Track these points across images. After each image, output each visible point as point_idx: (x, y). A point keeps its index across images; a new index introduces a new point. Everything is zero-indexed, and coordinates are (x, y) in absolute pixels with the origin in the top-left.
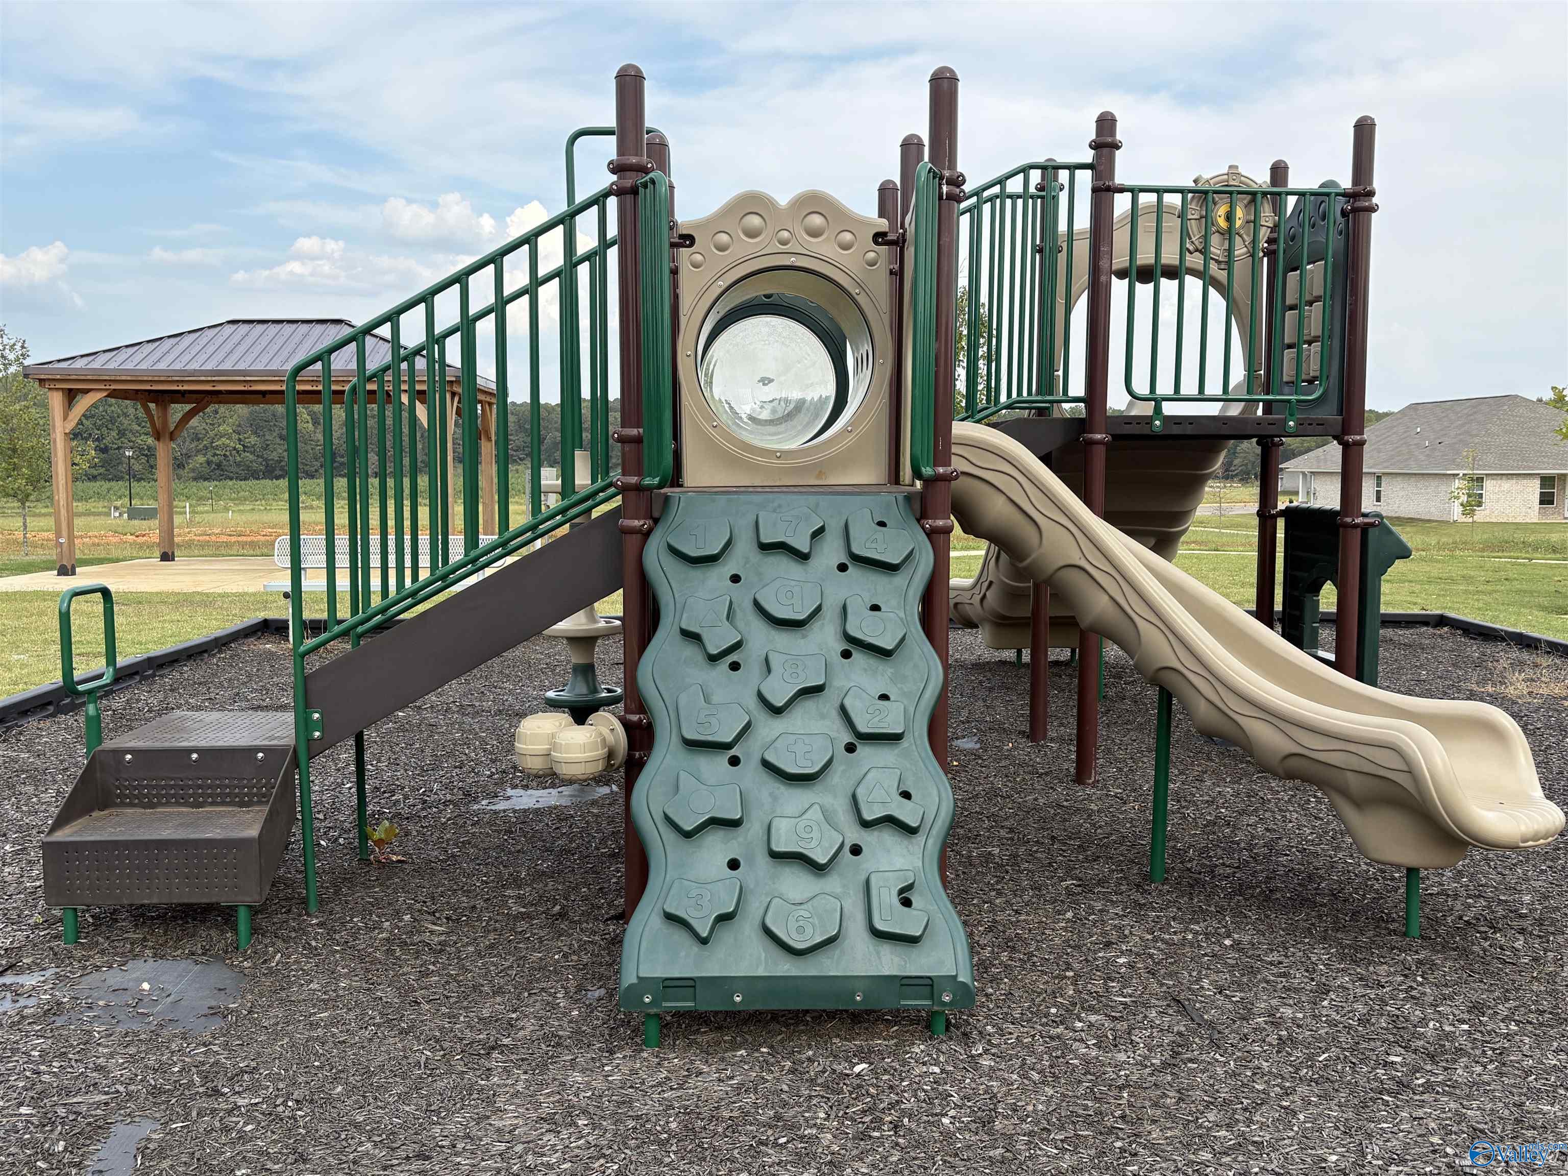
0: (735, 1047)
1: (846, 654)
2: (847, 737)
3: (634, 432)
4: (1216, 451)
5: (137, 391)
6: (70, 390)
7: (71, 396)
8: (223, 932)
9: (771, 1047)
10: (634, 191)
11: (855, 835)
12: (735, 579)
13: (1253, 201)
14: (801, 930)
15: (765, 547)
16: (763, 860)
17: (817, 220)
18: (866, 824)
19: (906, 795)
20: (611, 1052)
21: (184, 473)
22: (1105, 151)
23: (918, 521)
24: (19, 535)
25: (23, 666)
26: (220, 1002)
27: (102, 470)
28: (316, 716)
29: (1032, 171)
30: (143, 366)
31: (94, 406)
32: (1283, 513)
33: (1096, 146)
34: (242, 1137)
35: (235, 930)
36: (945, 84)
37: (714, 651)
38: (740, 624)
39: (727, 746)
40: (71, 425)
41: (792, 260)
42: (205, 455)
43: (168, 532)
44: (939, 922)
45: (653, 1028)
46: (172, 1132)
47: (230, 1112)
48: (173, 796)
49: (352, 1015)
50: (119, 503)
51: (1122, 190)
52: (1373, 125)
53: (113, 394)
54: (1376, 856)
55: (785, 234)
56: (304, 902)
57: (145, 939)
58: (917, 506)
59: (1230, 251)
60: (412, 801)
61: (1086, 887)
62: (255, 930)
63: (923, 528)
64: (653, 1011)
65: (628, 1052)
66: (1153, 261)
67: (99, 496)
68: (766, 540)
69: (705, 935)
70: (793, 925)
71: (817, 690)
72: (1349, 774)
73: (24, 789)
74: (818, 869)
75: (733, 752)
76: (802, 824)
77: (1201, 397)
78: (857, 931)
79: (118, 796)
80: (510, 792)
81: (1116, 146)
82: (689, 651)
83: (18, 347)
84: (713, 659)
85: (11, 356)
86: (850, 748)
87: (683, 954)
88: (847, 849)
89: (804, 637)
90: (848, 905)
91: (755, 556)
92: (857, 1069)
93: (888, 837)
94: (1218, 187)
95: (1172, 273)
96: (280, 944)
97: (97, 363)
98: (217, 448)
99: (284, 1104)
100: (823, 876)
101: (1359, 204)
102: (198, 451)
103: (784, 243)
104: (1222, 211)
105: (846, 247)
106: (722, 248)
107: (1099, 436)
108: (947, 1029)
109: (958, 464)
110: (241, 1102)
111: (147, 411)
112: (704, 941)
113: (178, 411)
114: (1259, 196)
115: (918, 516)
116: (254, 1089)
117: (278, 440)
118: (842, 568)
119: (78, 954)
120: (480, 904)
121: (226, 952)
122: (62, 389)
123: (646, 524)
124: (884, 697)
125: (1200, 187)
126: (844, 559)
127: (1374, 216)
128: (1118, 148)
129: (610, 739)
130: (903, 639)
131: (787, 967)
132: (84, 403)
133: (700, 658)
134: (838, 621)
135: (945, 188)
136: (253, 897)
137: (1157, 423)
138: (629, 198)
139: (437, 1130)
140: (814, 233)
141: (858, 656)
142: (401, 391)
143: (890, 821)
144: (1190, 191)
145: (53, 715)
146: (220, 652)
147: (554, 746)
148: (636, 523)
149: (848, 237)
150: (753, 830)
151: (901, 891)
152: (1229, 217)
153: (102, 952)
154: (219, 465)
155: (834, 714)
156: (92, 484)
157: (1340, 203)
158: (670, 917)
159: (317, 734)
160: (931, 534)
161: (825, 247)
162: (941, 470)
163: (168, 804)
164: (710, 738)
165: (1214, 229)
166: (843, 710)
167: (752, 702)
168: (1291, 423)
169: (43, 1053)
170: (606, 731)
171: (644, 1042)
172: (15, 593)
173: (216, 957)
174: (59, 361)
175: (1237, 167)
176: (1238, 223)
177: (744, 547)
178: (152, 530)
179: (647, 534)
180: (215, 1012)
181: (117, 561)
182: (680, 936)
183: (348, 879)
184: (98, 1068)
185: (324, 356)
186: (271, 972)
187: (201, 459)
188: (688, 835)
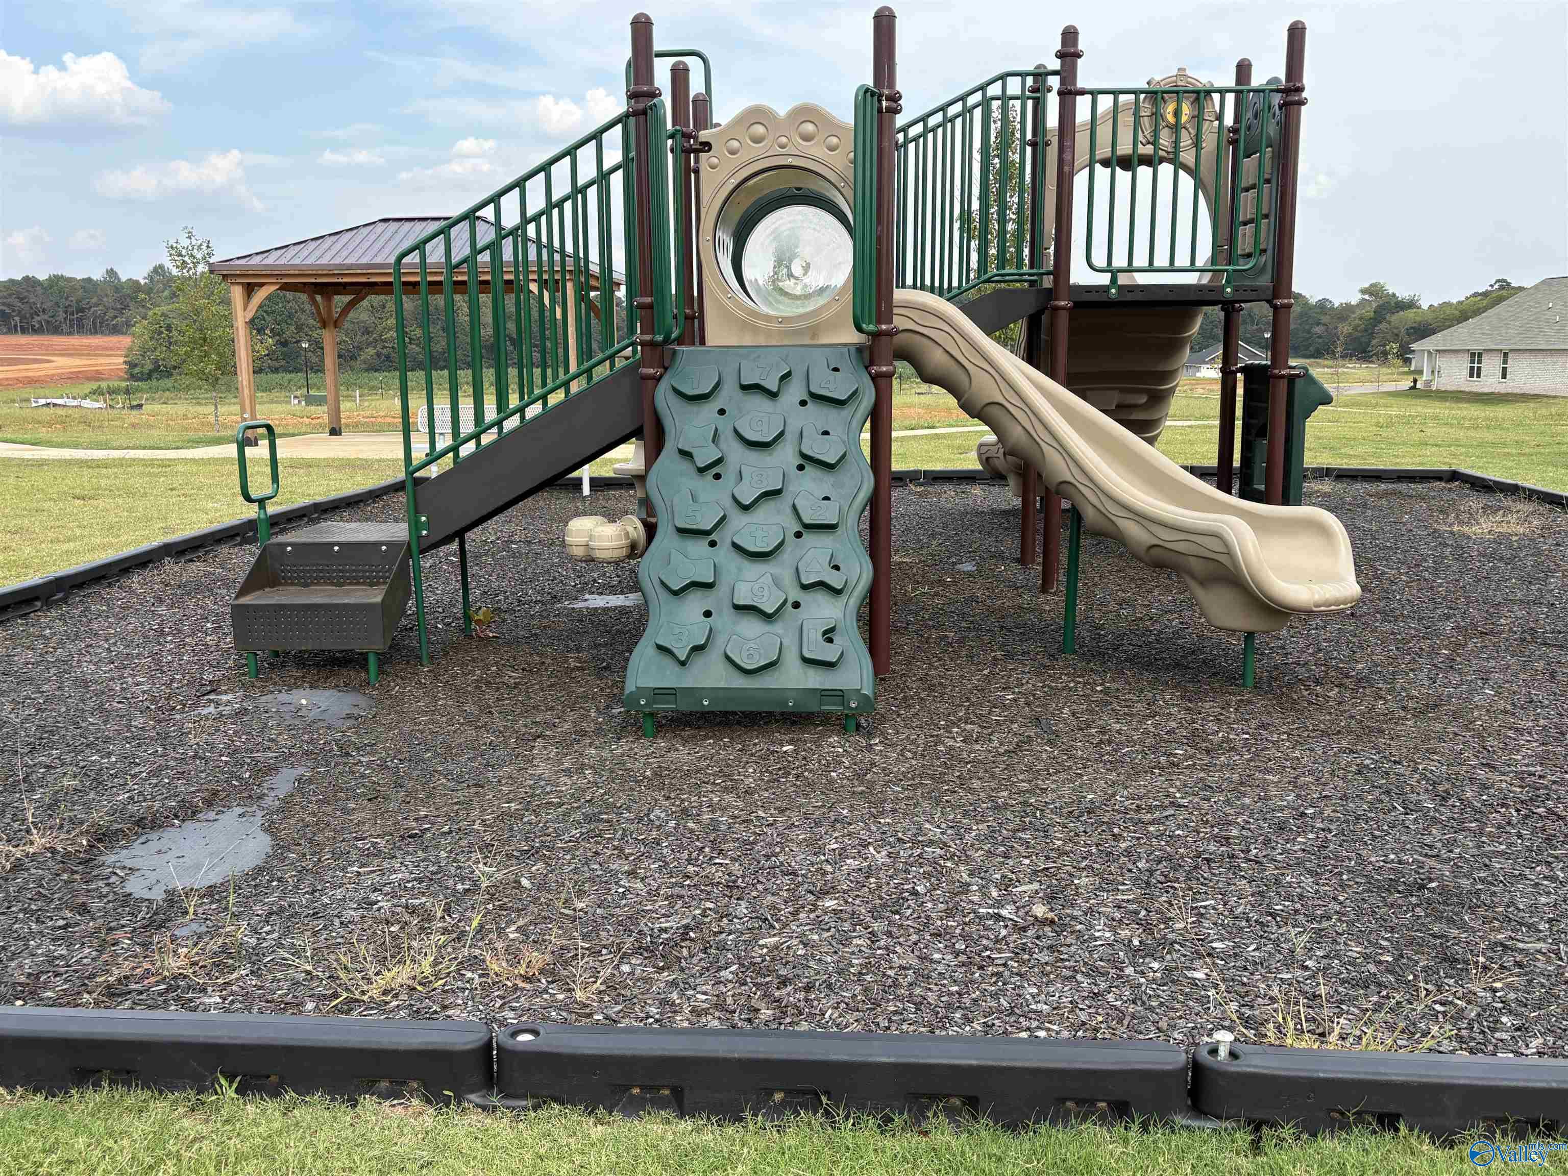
0: (707, 737)
1: (801, 468)
2: (797, 528)
3: (648, 300)
4: (1191, 317)
5: (305, 284)
6: (249, 284)
7: (250, 289)
8: (358, 672)
9: (732, 739)
10: (644, 112)
11: (795, 594)
12: (722, 412)
13: (1197, 99)
14: (750, 656)
15: (745, 388)
16: (728, 611)
17: (810, 127)
18: (805, 587)
19: (837, 568)
20: (619, 739)
21: (357, 364)
22: (1068, 59)
23: (866, 368)
24: (212, 419)
25: (216, 510)
26: (356, 712)
27: (283, 363)
28: (423, 519)
29: (1009, 78)
30: (309, 262)
31: (268, 298)
32: (1242, 370)
33: (1061, 55)
34: (363, 776)
35: (367, 671)
36: (884, 20)
37: (701, 465)
38: (723, 445)
39: (707, 533)
40: (250, 315)
41: (790, 161)
42: (375, 347)
43: (336, 413)
44: (851, 656)
45: (649, 725)
46: (319, 773)
47: (356, 764)
48: (322, 578)
49: (444, 719)
50: (298, 393)
51: (1083, 92)
52: (1304, 28)
53: (285, 287)
54: (1218, 624)
55: (784, 140)
56: (420, 658)
57: (304, 677)
58: (866, 355)
59: (1176, 143)
60: (510, 600)
61: (1009, 656)
62: (381, 671)
63: (870, 374)
64: (647, 710)
65: (631, 739)
66: (1131, 152)
67: (282, 387)
68: (745, 382)
69: (683, 658)
70: (744, 655)
71: (778, 492)
72: (1191, 559)
73: (219, 591)
74: (768, 617)
75: (713, 537)
76: (756, 586)
77: (1172, 268)
78: (791, 660)
79: (283, 578)
80: (587, 596)
81: (1078, 55)
82: (684, 466)
83: (204, 247)
84: (702, 470)
85: (199, 256)
86: (798, 535)
87: (668, 672)
88: (789, 604)
89: (770, 455)
90: (786, 642)
91: (739, 393)
92: (785, 749)
93: (820, 598)
94: (1167, 88)
95: (1147, 161)
96: (399, 681)
97: (270, 260)
98: (385, 341)
99: (392, 761)
100: (770, 622)
101: (1290, 98)
102: (368, 345)
103: (782, 147)
104: (1171, 108)
105: (832, 149)
106: (733, 152)
107: (1063, 303)
108: (857, 729)
109: (899, 322)
110: (362, 759)
111: (314, 301)
112: (683, 664)
113: (341, 300)
114: (1202, 95)
115: (867, 364)
116: (372, 753)
117: (441, 332)
118: (803, 403)
119: (258, 684)
120: (549, 661)
121: (361, 686)
122: (242, 283)
123: (660, 371)
124: (827, 498)
125: (1152, 87)
126: (805, 397)
127: (1303, 108)
128: (1080, 56)
129: (633, 534)
130: (844, 456)
131: (740, 682)
132: (260, 295)
133: (693, 471)
134: (796, 443)
135: (884, 103)
136: (379, 645)
137: (1113, 291)
138: (642, 118)
139: (491, 774)
140: (807, 138)
141: (809, 469)
142: (529, 281)
143: (821, 585)
144: (1142, 92)
145: (240, 544)
146: (374, 502)
147: (591, 537)
148: (652, 371)
149: (835, 140)
150: (722, 590)
151: (825, 632)
152: (1177, 113)
153: (275, 684)
154: (388, 357)
155: (789, 510)
156: (275, 375)
157: (1277, 99)
158: (660, 648)
159: (424, 532)
160: (875, 378)
161: (816, 150)
162: (884, 327)
163: (318, 584)
164: (694, 527)
165: (1164, 124)
166: (794, 508)
167: (728, 502)
168: (1229, 290)
169: (235, 732)
170: (630, 529)
171: (644, 735)
172: (209, 459)
173: (354, 688)
174: (238, 258)
175: (1184, 70)
176: (1184, 119)
177: (730, 390)
178: (322, 412)
179: (658, 379)
180: (349, 716)
181: (293, 435)
182: (667, 661)
183: (456, 647)
184: (270, 740)
185: (420, 246)
186: (391, 697)
187: (371, 351)
188: (675, 593)
